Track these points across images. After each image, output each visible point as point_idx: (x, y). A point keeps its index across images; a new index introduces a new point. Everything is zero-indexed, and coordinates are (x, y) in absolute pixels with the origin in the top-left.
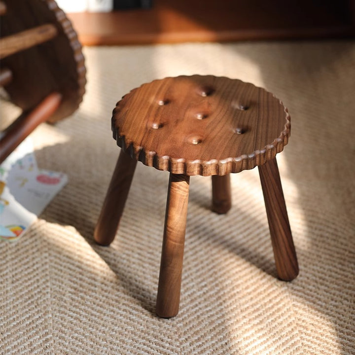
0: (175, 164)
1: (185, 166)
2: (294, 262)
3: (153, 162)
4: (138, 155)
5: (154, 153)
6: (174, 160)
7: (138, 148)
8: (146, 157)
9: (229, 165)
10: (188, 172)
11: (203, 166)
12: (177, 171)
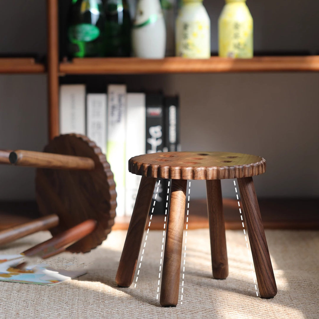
0: (173, 170)
1: (181, 172)
2: (272, 280)
3: (158, 174)
4: (146, 171)
5: (158, 166)
6: (173, 168)
7: (147, 166)
8: (152, 169)
9: (215, 173)
10: (183, 176)
11: (195, 171)
12: (175, 176)
